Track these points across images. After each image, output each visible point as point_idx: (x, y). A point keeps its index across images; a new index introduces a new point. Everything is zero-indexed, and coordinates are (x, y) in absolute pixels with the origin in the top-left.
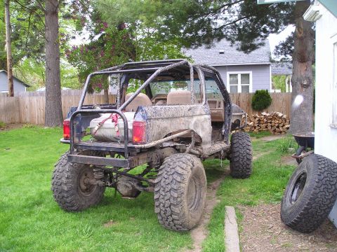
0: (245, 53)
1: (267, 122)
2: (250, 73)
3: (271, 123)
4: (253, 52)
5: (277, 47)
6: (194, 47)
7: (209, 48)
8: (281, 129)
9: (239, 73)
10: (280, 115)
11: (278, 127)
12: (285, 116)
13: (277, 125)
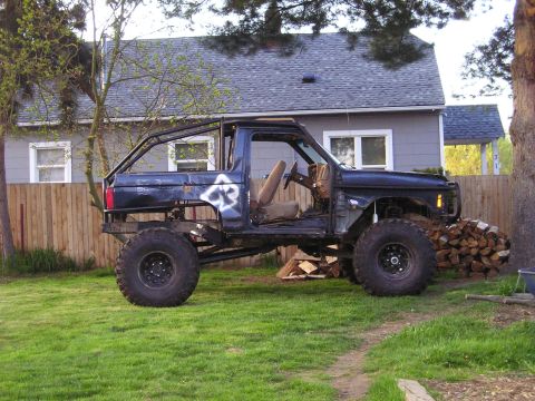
0: (388, 67)
1: (448, 246)
2: (388, 134)
3: (458, 247)
4: (409, 68)
5: (470, 59)
6: (246, 50)
7: (289, 54)
8: (485, 260)
9: (358, 135)
10: (482, 225)
11: (478, 257)
12: (494, 229)
13: (474, 251)
